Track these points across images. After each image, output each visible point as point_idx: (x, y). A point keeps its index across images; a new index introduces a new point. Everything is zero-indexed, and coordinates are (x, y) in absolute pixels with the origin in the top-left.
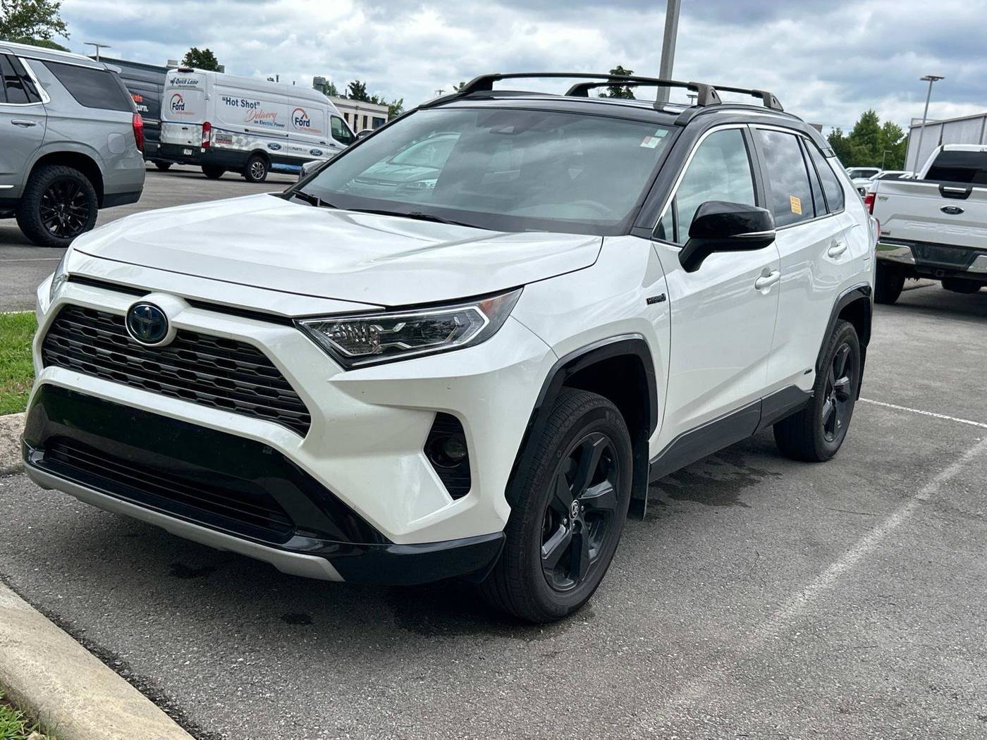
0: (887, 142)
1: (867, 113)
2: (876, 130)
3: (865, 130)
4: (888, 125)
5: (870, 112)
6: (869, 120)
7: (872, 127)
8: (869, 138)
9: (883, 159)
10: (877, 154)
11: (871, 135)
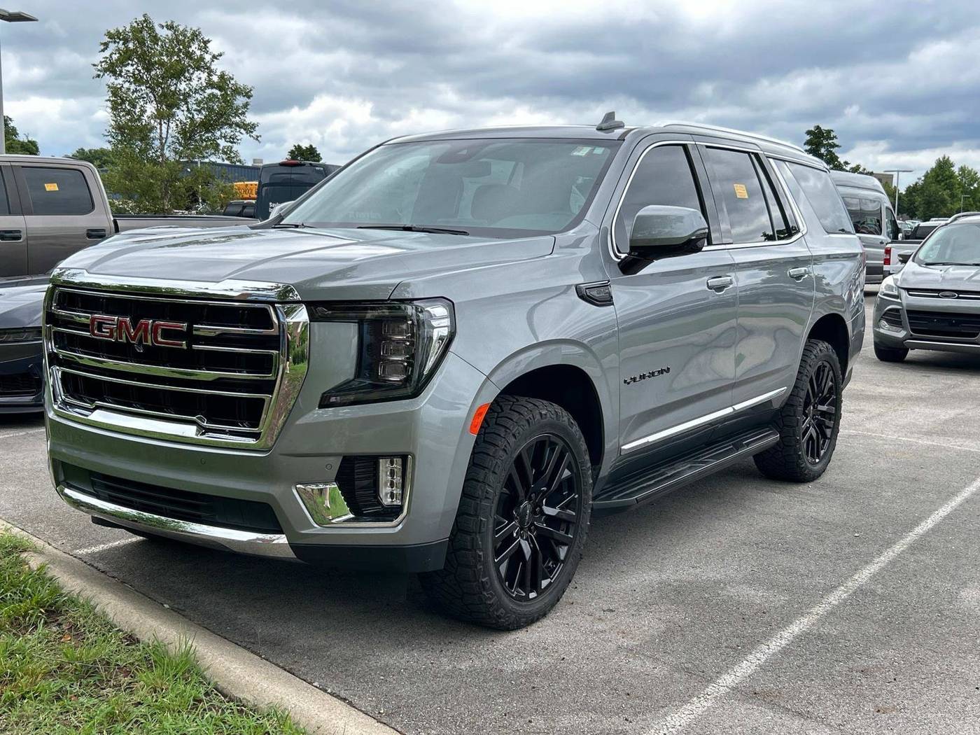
0: (964, 187)
1: (941, 159)
2: (952, 176)
3: (941, 177)
4: (962, 169)
5: (944, 158)
6: (944, 165)
7: (947, 173)
8: (946, 184)
9: (961, 204)
10: (955, 200)
11: (948, 181)
